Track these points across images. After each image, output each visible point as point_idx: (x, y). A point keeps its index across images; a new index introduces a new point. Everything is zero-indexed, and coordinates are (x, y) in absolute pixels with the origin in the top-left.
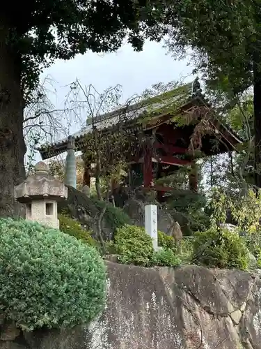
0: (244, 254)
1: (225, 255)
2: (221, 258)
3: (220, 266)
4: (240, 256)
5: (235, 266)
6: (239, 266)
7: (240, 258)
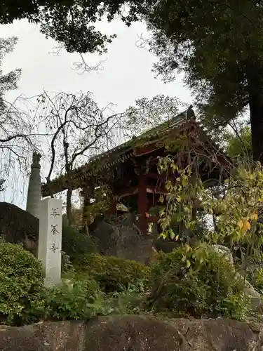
0: (237, 290)
1: (202, 292)
2: (192, 296)
3: (193, 312)
4: (230, 294)
5: (222, 313)
6: (230, 312)
7: (231, 298)
